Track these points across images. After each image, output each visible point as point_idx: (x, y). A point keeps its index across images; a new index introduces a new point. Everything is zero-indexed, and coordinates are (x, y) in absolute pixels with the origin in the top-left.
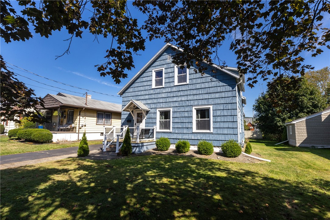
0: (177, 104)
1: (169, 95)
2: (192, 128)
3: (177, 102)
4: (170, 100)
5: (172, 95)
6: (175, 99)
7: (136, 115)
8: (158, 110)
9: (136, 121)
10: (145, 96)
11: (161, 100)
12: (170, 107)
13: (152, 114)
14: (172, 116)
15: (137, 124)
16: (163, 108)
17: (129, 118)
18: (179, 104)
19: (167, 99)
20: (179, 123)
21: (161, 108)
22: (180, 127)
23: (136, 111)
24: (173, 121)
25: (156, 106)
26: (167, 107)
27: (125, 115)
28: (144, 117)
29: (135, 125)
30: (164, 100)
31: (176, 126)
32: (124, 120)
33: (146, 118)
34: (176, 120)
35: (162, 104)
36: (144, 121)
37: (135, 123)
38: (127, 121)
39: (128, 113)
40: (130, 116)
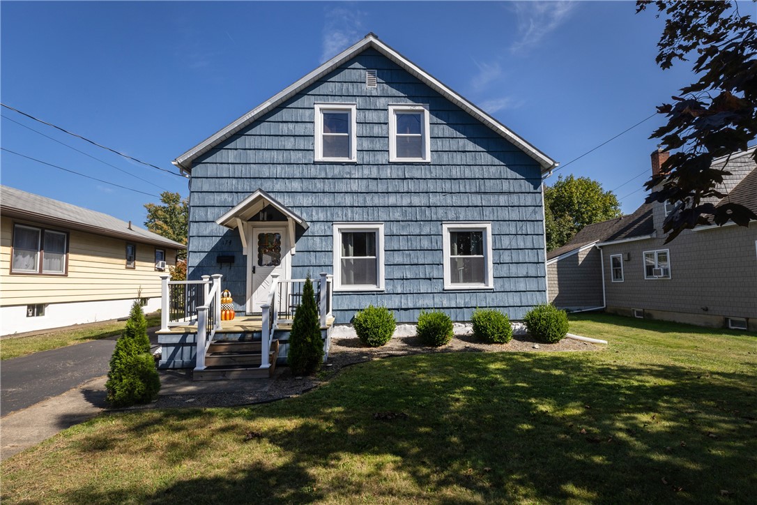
0: (397, 215)
1: (373, 186)
2: (443, 279)
3: (399, 209)
4: (377, 200)
5: (382, 187)
6: (392, 200)
7: (256, 240)
8: (336, 227)
9: (256, 259)
10: (287, 181)
11: (348, 200)
12: (378, 222)
13: (317, 239)
14: (385, 246)
15: (258, 268)
16: (353, 221)
17: (225, 249)
18: (405, 214)
19: (368, 198)
20: (407, 266)
21: (347, 221)
22: (409, 277)
23: (254, 227)
24: (386, 260)
25: (329, 214)
26: (368, 222)
27: (207, 240)
28: (288, 248)
29: (254, 271)
30: (359, 200)
31: (397, 274)
32: (203, 255)
33: (293, 251)
34: (398, 258)
35: (352, 212)
36: (287, 260)
37: (254, 268)
38: (216, 261)
39: (221, 231)
40: (230, 242)
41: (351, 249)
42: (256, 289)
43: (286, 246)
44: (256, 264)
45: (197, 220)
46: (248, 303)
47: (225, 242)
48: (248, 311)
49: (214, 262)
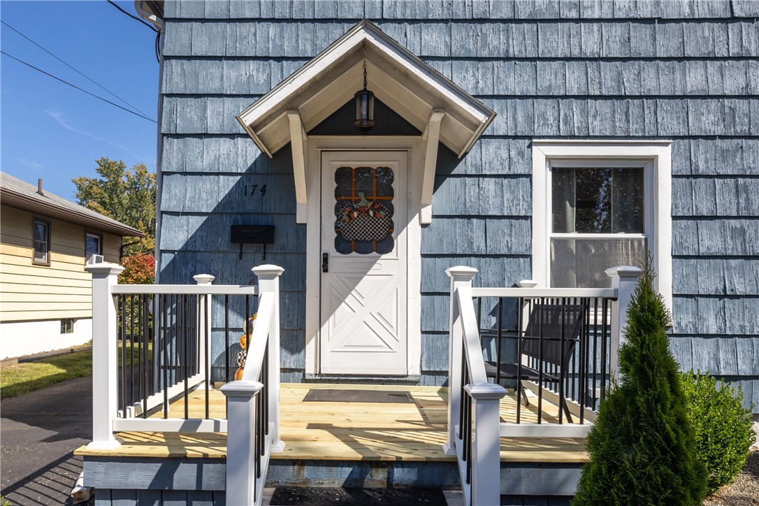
0: (707, 119)
1: (641, 41)
3: (713, 104)
4: (653, 79)
5: (667, 43)
6: (694, 78)
7: (330, 185)
8: (540, 154)
9: (331, 235)
10: (409, 28)
11: (574, 80)
12: (655, 138)
13: (489, 184)
14: (675, 206)
15: (336, 259)
16: (587, 137)
17: (250, 207)
18: (728, 117)
19: (629, 72)
20: (733, 262)
21: (571, 138)
22: (740, 289)
23: (325, 150)
24: (677, 243)
25: (520, 118)
26: (628, 138)
27: (207, 184)
28: (414, 207)
29: (325, 267)
30: (606, 79)
31: (709, 284)
32: (197, 222)
33: (427, 214)
34: (711, 239)
35: (585, 113)
36: (410, 239)
37: (325, 259)
38: (227, 237)
39: (240, 160)
40: (263, 190)
41: (571, 212)
42: (332, 311)
43: (408, 202)
44: (329, 247)
45: (179, 131)
46: (310, 347)
47: (250, 190)
48: (310, 369)
49: (223, 241)
